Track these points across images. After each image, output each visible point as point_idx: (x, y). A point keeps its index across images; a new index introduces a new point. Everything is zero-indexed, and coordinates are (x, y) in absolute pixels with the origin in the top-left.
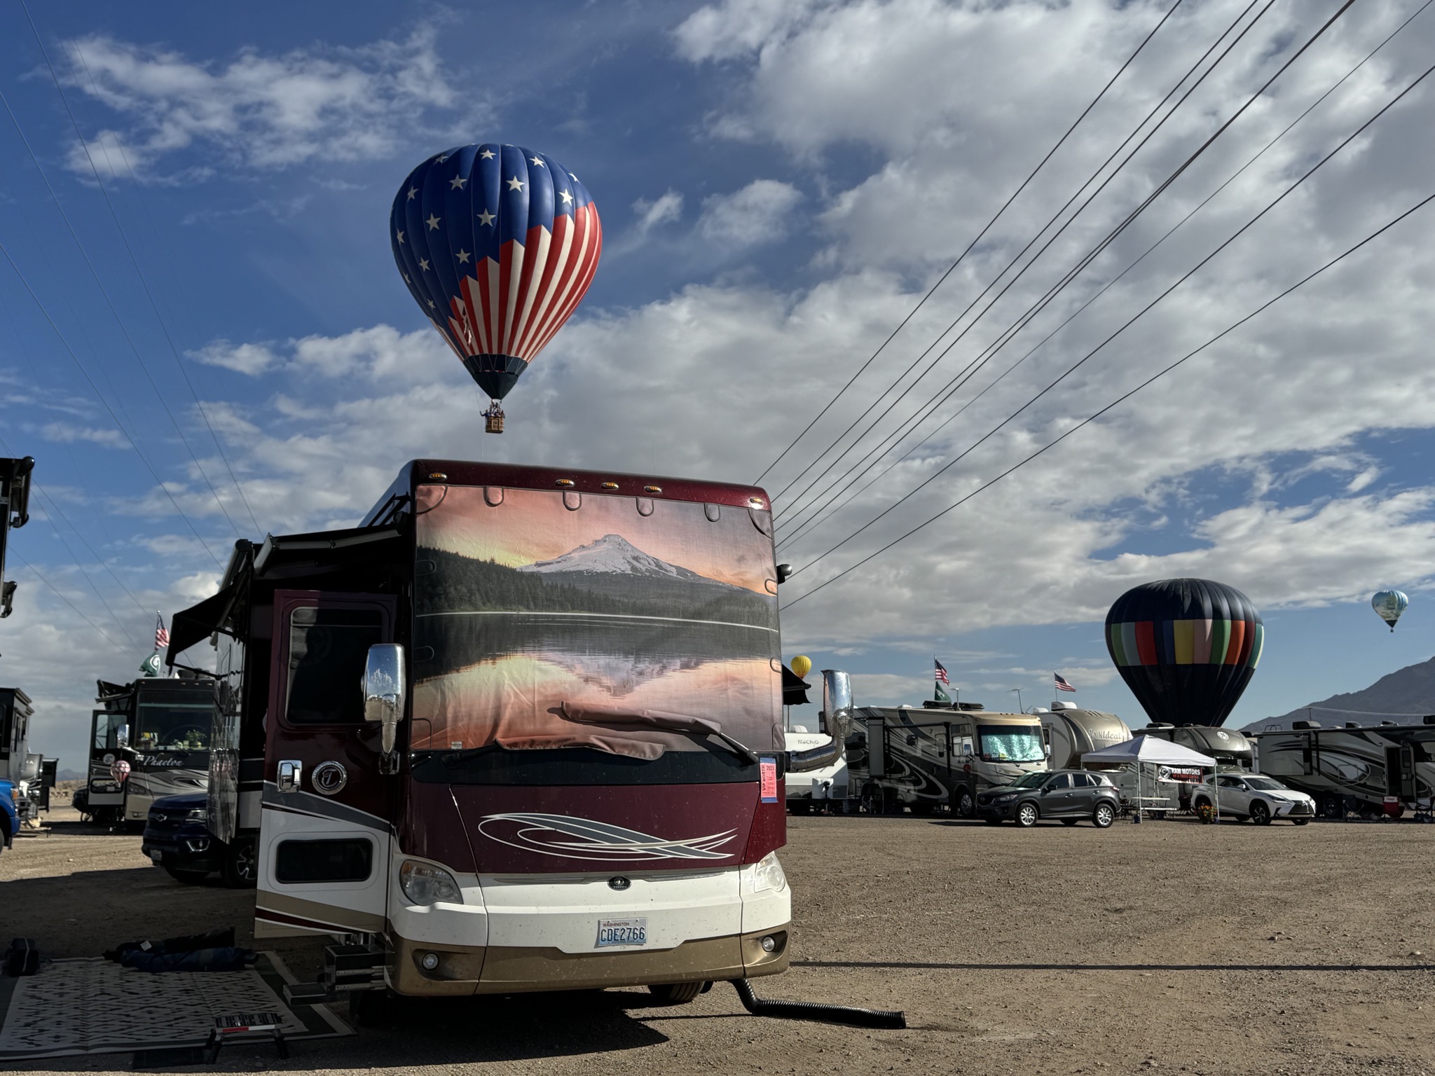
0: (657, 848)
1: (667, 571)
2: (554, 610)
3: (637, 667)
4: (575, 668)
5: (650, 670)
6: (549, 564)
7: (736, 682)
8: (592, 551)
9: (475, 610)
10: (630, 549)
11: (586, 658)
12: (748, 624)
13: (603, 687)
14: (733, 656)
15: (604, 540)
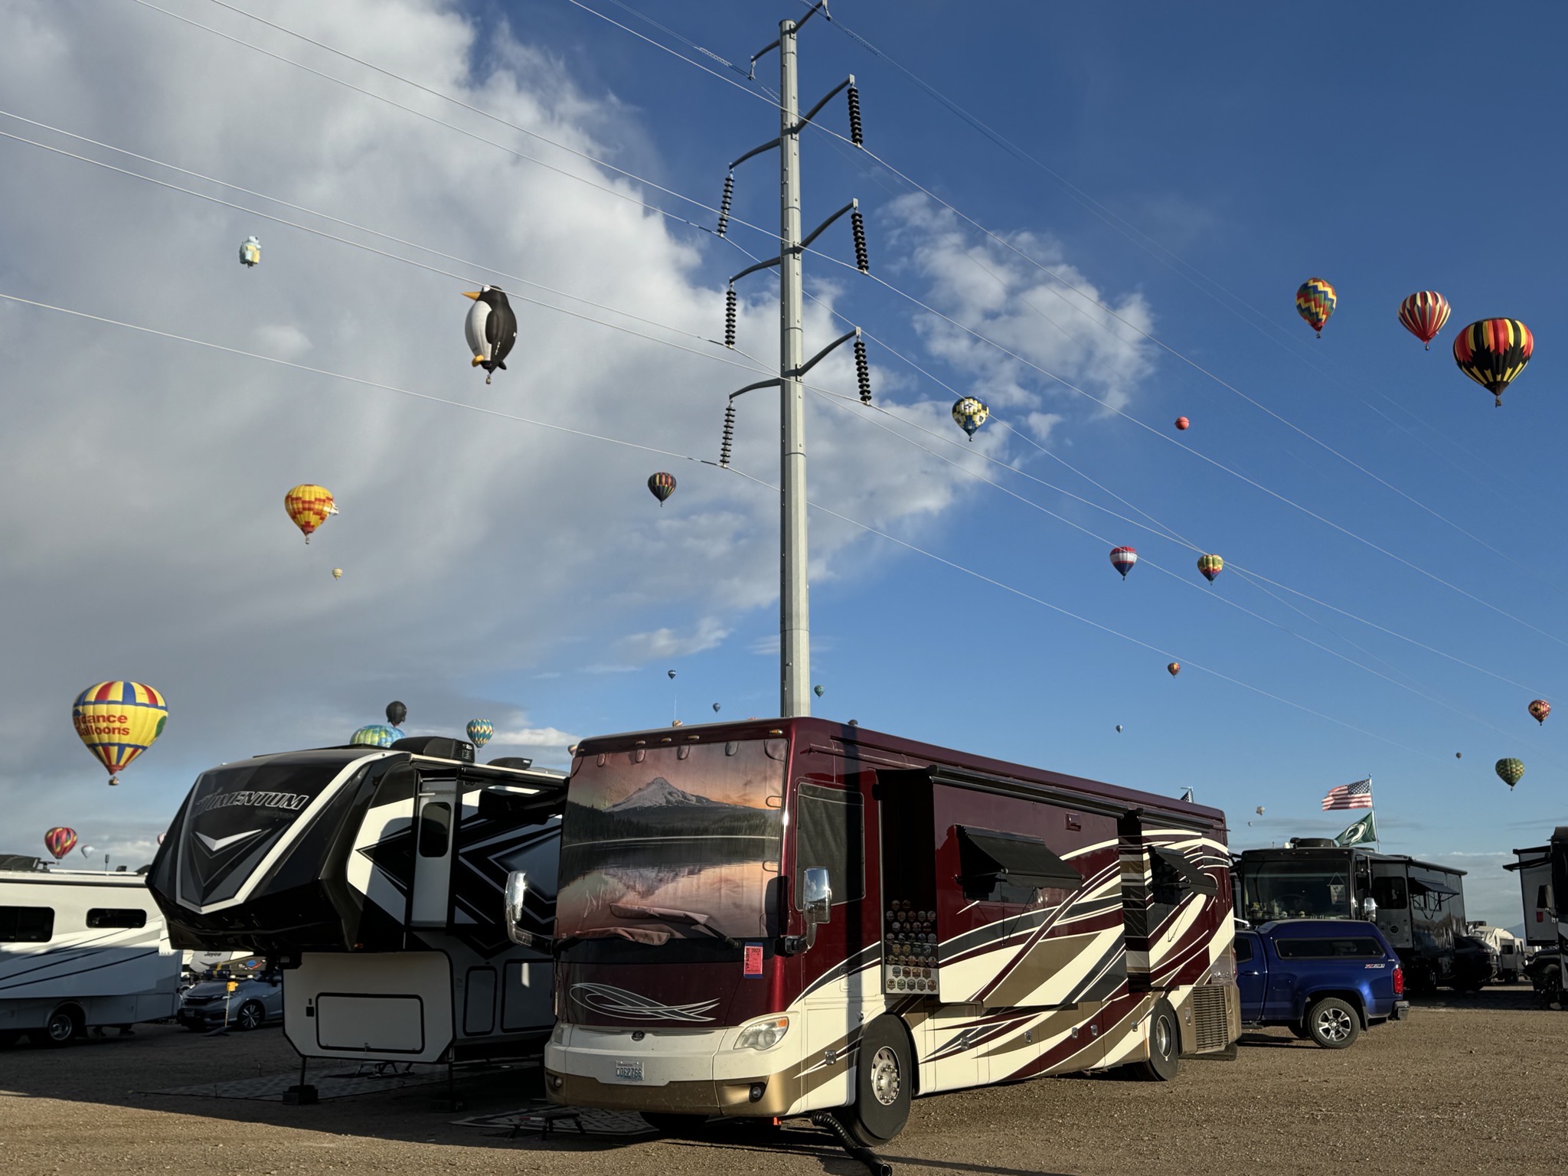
0: (659, 1011)
1: (689, 800)
2: (617, 838)
3: (659, 876)
4: (623, 879)
5: (667, 877)
6: (620, 805)
7: (729, 883)
8: (645, 792)
10: (668, 786)
11: (629, 872)
12: (746, 835)
13: (637, 892)
14: (729, 862)
15: (653, 783)
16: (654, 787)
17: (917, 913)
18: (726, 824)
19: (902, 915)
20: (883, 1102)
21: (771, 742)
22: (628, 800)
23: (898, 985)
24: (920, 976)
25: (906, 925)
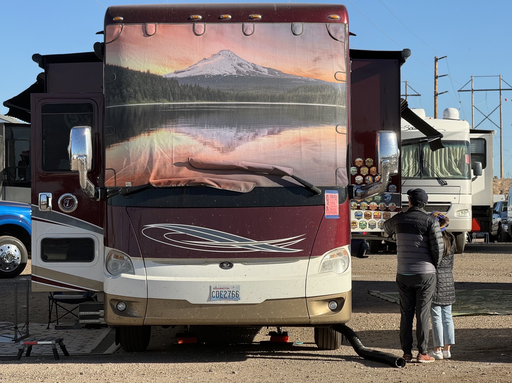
0: (250, 245)
1: (261, 72)
2: (185, 101)
3: (238, 135)
4: (198, 137)
5: (247, 137)
6: (183, 72)
7: (308, 142)
8: (211, 62)
9: (138, 103)
10: (236, 59)
11: (205, 130)
13: (215, 148)
15: (219, 54)
16: (220, 57)
18: (300, 94)
19: (365, 170)
21: (332, 26)
22: (192, 68)
23: (360, 226)
24: (381, 218)
25: (368, 178)
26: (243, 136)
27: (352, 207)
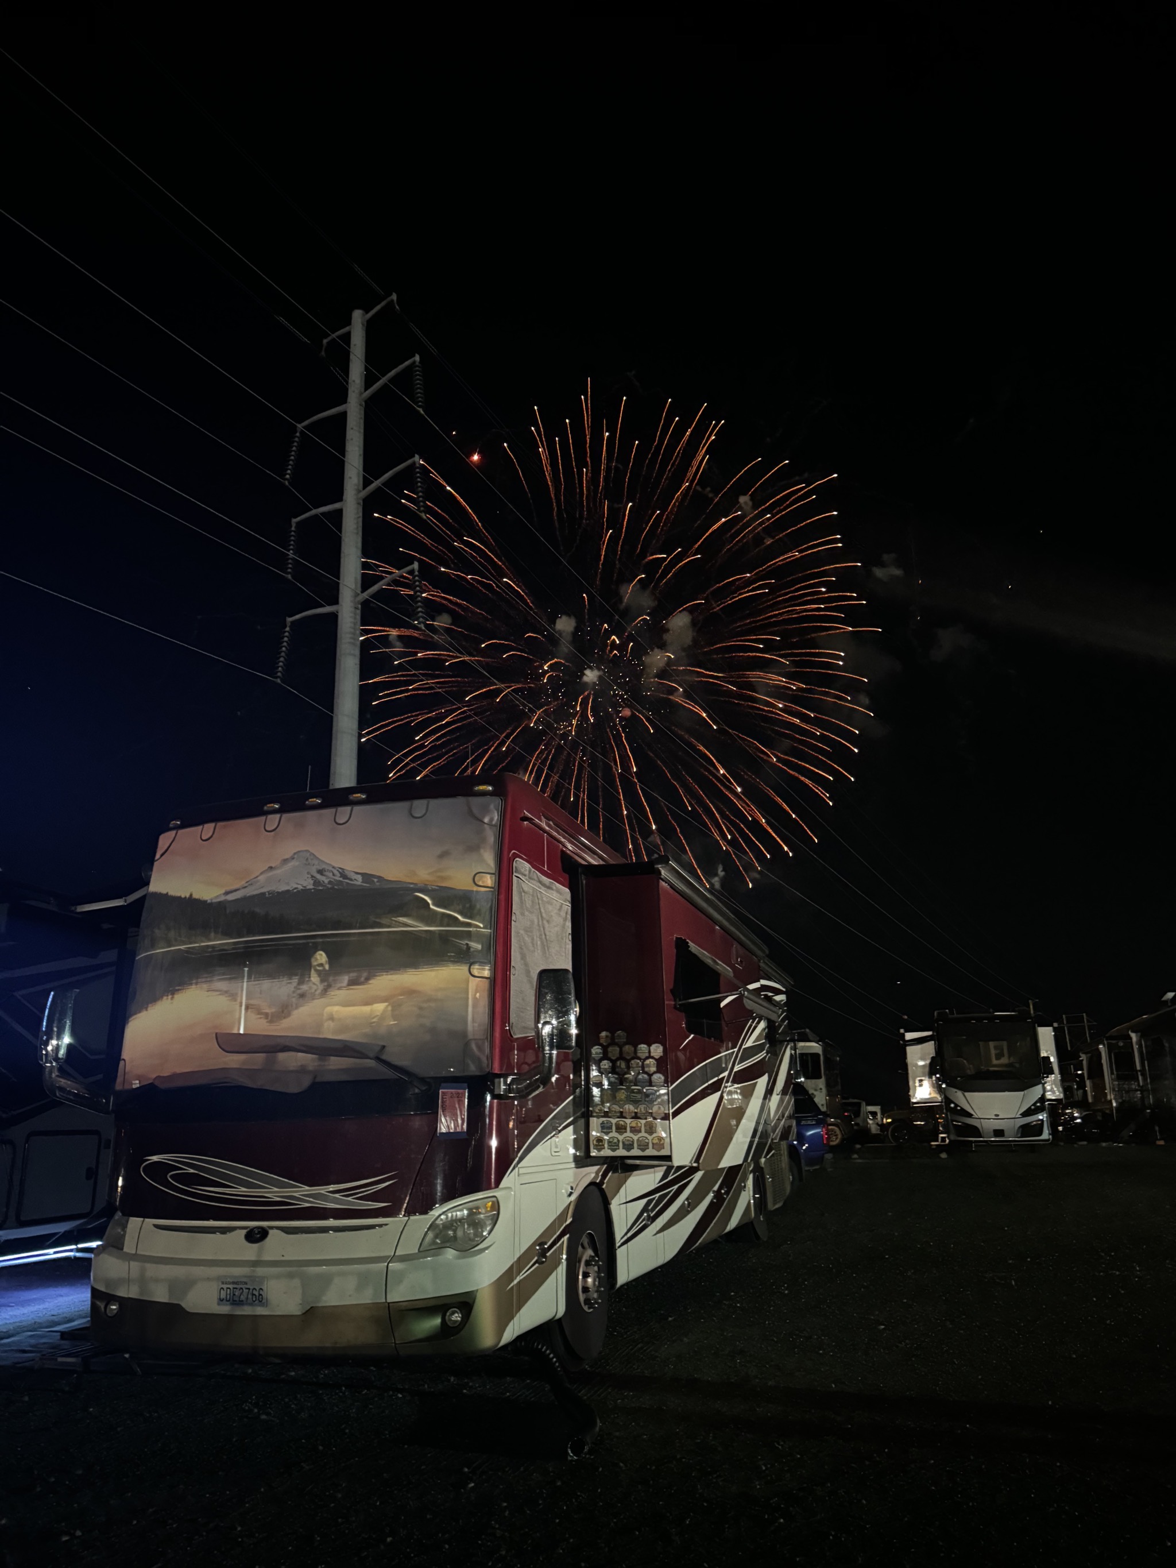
0: (294, 1194)
1: (351, 880)
6: (236, 890)
7: (414, 995)
8: (279, 871)
10: (316, 863)
13: (261, 1013)
14: (416, 965)
15: (293, 858)
16: (294, 863)
17: (635, 1046)
19: (613, 1051)
20: (586, 1308)
21: (475, 801)
22: (250, 883)
23: (609, 1145)
24: (641, 1132)
25: (620, 1064)
26: (307, 990)
27: (597, 1113)
